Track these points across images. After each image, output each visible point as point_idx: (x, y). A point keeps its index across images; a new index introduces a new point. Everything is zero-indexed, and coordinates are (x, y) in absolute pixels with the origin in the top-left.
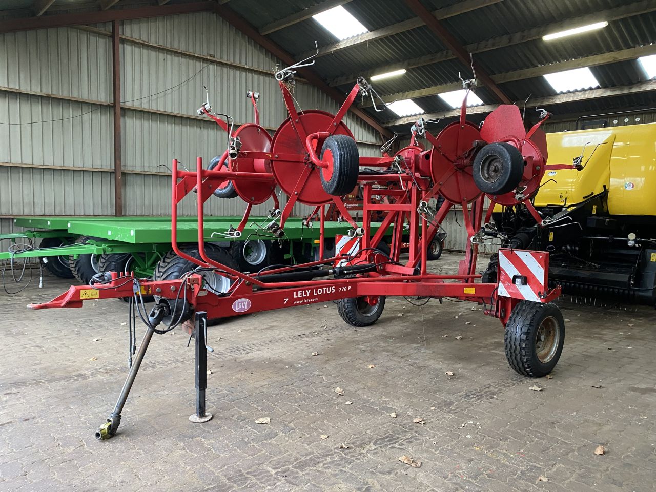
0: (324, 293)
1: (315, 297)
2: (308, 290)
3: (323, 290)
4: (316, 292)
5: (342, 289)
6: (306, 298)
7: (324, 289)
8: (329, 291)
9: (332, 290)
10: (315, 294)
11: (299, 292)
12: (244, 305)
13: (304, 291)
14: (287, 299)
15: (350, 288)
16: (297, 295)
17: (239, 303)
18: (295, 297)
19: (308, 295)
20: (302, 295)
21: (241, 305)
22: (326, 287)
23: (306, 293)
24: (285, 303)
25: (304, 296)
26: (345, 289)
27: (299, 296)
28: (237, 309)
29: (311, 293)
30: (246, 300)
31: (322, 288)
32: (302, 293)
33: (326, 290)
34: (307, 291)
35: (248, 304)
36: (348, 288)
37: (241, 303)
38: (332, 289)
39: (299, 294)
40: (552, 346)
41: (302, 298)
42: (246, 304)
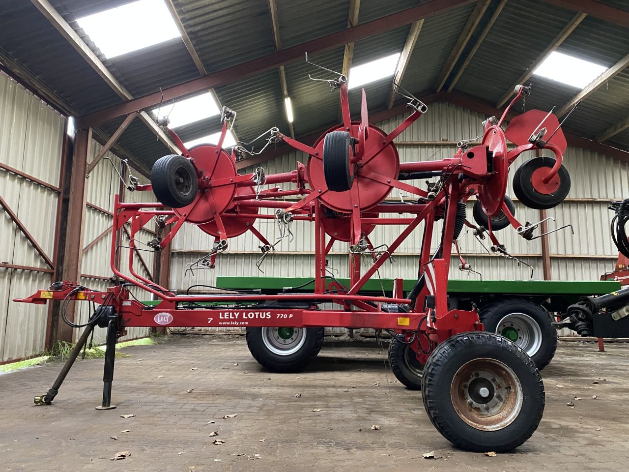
0: (257, 317)
1: (245, 320)
2: (237, 312)
3: (255, 315)
4: (247, 315)
5: (280, 316)
6: (234, 320)
7: (257, 313)
8: (263, 316)
9: (266, 316)
10: (244, 317)
11: (226, 313)
12: (166, 319)
13: (231, 313)
14: (212, 319)
15: (291, 316)
16: (223, 315)
17: (160, 316)
18: (221, 317)
19: (237, 317)
20: (229, 316)
21: (163, 318)
22: (260, 312)
23: (233, 315)
24: (209, 322)
25: (231, 317)
26: (285, 316)
27: (225, 318)
28: (159, 321)
29: (241, 316)
30: (168, 315)
31: (254, 312)
32: (229, 314)
33: (259, 315)
34: (235, 313)
35: (170, 318)
36: (288, 316)
37: (163, 316)
38: (267, 314)
39: (226, 315)
41: (229, 320)
42: (167, 318)
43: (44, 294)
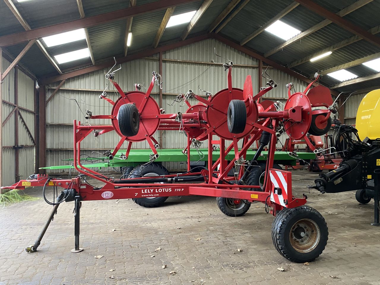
0: (164, 191)
1: (157, 193)
3: (163, 190)
4: (158, 191)
5: (177, 190)
6: (150, 194)
7: (164, 189)
8: (167, 190)
9: (169, 190)
10: (156, 192)
11: (145, 190)
12: (109, 195)
13: (149, 190)
14: (137, 194)
15: (183, 189)
16: (144, 191)
17: (105, 194)
18: (142, 192)
19: (152, 192)
20: (148, 192)
21: (107, 195)
22: (165, 188)
23: (150, 191)
24: (136, 195)
25: (149, 192)
26: (180, 190)
27: (145, 192)
28: (105, 196)
29: (154, 191)
30: (110, 192)
31: (162, 188)
32: (148, 190)
33: (165, 190)
34: (151, 190)
36: (181, 190)
37: (107, 193)
38: (169, 189)
39: (145, 191)
40: (315, 241)
41: (148, 194)
42: (110, 194)
43: (24, 183)
